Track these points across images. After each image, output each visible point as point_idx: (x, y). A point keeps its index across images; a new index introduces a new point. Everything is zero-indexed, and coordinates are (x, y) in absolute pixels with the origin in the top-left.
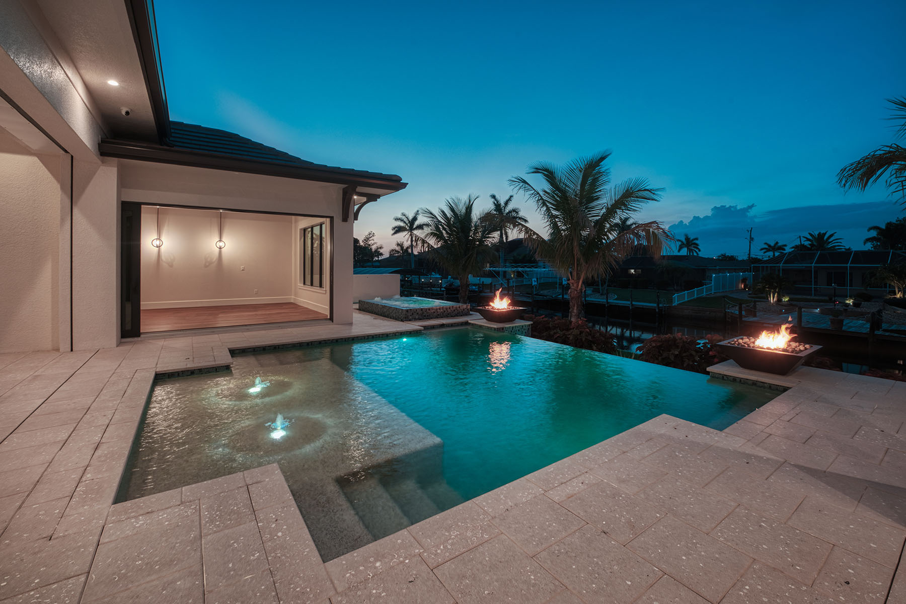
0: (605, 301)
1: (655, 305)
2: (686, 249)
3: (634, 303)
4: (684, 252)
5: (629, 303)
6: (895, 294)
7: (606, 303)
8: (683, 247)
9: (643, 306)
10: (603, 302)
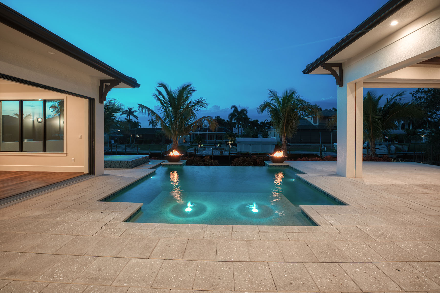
0: (136, 151)
1: (161, 151)
2: (152, 124)
3: (151, 151)
4: (151, 126)
5: (149, 151)
6: (229, 142)
7: (137, 152)
8: (151, 124)
9: (155, 152)
10: (135, 152)
